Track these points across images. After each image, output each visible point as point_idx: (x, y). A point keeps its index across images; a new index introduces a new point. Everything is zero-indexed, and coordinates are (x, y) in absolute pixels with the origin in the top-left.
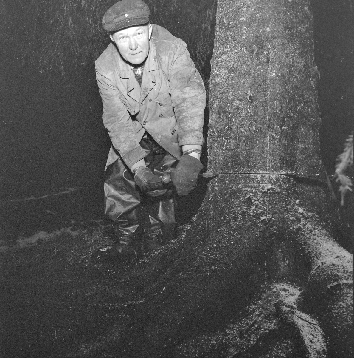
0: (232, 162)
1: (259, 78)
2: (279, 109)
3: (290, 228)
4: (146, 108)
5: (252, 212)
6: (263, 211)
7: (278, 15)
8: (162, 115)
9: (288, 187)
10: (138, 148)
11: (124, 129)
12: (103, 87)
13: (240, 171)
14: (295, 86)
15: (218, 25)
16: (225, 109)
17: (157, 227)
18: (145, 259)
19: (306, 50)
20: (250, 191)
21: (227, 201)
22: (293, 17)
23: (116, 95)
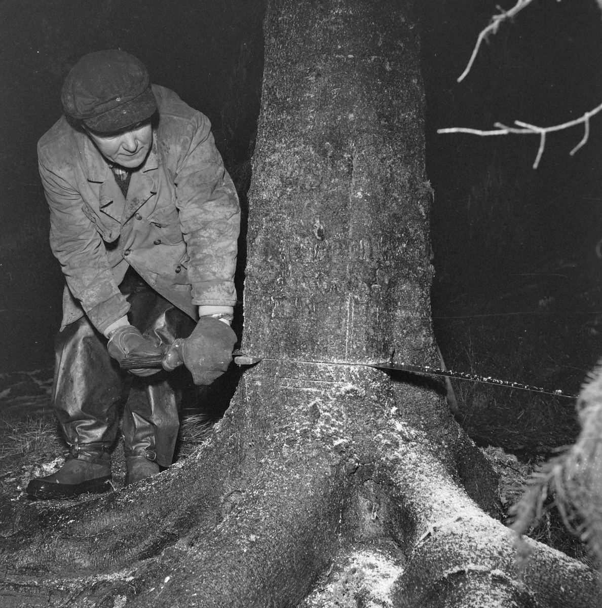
0: (286, 340)
1: (335, 199)
2: (367, 254)
3: (382, 459)
4: (132, 229)
5: (319, 431)
6: (337, 429)
7: (367, 93)
8: (160, 241)
9: (379, 387)
10: (115, 297)
11: (91, 265)
12: (53, 190)
13: (300, 356)
14: (395, 215)
15: (266, 100)
16: (275, 248)
17: (147, 433)
18: (127, 496)
19: (412, 152)
20: (316, 392)
21: (276, 407)
22: (392, 97)
23: (77, 205)
